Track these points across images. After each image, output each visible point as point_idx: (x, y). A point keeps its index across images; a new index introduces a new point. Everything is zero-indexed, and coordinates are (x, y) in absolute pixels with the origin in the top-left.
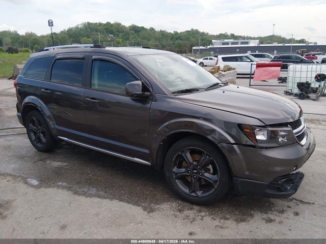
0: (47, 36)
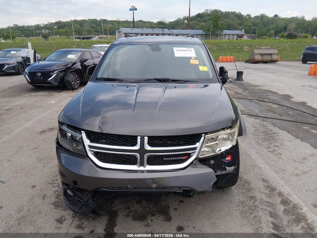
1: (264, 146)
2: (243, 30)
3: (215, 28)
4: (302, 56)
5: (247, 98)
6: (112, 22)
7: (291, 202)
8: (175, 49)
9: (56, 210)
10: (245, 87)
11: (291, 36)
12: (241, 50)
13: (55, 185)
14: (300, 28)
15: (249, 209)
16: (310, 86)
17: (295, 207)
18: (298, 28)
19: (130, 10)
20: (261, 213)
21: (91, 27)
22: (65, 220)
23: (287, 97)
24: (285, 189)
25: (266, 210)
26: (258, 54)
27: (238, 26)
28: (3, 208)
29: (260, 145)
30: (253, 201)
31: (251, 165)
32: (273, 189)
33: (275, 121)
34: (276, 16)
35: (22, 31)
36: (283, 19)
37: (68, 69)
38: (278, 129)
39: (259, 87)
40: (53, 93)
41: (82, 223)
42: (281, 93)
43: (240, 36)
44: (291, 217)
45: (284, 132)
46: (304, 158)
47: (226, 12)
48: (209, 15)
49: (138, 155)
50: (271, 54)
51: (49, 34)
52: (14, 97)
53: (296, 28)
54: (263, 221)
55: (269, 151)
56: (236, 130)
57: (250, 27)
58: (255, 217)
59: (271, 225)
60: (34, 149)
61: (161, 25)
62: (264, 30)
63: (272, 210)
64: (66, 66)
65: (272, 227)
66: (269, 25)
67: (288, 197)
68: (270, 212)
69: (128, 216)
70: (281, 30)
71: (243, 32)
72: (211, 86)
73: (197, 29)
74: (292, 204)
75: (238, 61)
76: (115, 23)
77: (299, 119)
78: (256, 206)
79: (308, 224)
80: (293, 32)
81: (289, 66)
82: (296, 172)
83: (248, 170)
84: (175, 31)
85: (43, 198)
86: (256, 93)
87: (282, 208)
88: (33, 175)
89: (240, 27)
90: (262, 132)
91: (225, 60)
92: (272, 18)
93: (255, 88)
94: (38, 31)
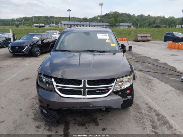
0: (181, 18)
1: (145, 86)
2: (131, 23)
3: (115, 22)
4: (164, 38)
5: (135, 61)
6: (57, 18)
7: (161, 114)
8: (98, 35)
9: (35, 122)
10: (134, 55)
11: (157, 27)
12: (130, 34)
13: (33, 109)
14: (162, 22)
15: (139, 118)
16: (169, 54)
17: (163, 117)
18: (161, 22)
19: (67, 11)
20: (145, 120)
21: (44, 20)
22: (41, 127)
23: (157, 60)
24: (157, 108)
25: (148, 119)
26: (140, 37)
27: (128, 21)
28: (5, 122)
29: (143, 85)
30: (141, 114)
31: (139, 96)
32: (151, 108)
33: (151, 73)
34: (149, 15)
35: (3, 22)
36: (153, 17)
37: (34, 45)
38: (152, 77)
39: (141, 55)
40: (25, 58)
41: (51, 128)
42: (153, 58)
43: (129, 27)
44: (161, 122)
45: (155, 79)
46: (167, 92)
47: (121, 13)
48: (112, 15)
49: (82, 90)
50: (147, 37)
51: (19, 24)
52: (2, 61)
53: (160, 22)
54: (147, 124)
55: (148, 89)
56: (132, 76)
57: (135, 21)
58: (143, 122)
59: (151, 126)
60: (18, 89)
61: (85, 20)
62: (142, 23)
63: (151, 119)
64: (33, 43)
65: (152, 127)
66: (145, 20)
67: (159, 112)
68: (150, 120)
69: (75, 124)
70: (152, 23)
71: (131, 24)
72: (117, 54)
73: (105, 22)
74: (161, 116)
75: (129, 40)
76: (58, 18)
77: (163, 72)
78: (143, 117)
79: (169, 125)
80: (158, 24)
81: (157, 43)
82: (163, 99)
83: (138, 99)
84: (93, 24)
85: (27, 116)
86: (140, 58)
87: (156, 117)
88: (19, 104)
89: (129, 22)
90: (144, 79)
91: (121, 40)
92: (147, 17)
93: (139, 55)
94: (13, 23)
